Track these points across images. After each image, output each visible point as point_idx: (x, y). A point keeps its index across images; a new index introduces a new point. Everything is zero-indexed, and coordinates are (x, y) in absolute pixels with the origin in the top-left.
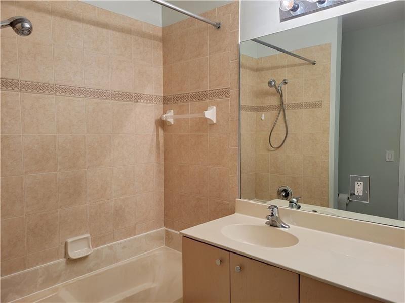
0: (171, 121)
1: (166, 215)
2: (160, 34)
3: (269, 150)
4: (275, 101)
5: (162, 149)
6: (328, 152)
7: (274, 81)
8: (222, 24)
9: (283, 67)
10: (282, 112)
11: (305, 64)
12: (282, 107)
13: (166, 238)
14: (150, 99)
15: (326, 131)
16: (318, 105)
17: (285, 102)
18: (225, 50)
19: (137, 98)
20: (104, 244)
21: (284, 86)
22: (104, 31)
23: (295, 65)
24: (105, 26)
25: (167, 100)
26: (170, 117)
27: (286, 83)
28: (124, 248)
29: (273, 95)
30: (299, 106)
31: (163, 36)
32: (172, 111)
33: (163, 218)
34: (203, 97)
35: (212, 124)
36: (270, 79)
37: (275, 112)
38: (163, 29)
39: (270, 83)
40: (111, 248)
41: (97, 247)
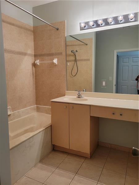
0: (38, 64)
1: (36, 100)
2: (32, 29)
3: (71, 77)
4: (73, 58)
5: (34, 75)
6: (92, 77)
7: (73, 50)
8: (59, 29)
9: (76, 45)
10: (76, 62)
11: (84, 45)
12: (76, 60)
13: (37, 109)
14: (30, 55)
15: (91, 69)
16: (88, 60)
17: (77, 59)
18: (60, 38)
19: (25, 54)
20: (16, 111)
21: (76, 53)
22: (13, 27)
23: (80, 45)
24: (13, 25)
25: (36, 56)
26: (38, 62)
27: (77, 52)
28: (23, 112)
29: (72, 56)
30: (82, 60)
31: (33, 30)
32: (39, 60)
33: (35, 102)
34: (52, 55)
35: (56, 65)
36: (72, 50)
37: (73, 62)
38: (34, 27)
39: (72, 51)
40: (18, 112)
41: (13, 111)
